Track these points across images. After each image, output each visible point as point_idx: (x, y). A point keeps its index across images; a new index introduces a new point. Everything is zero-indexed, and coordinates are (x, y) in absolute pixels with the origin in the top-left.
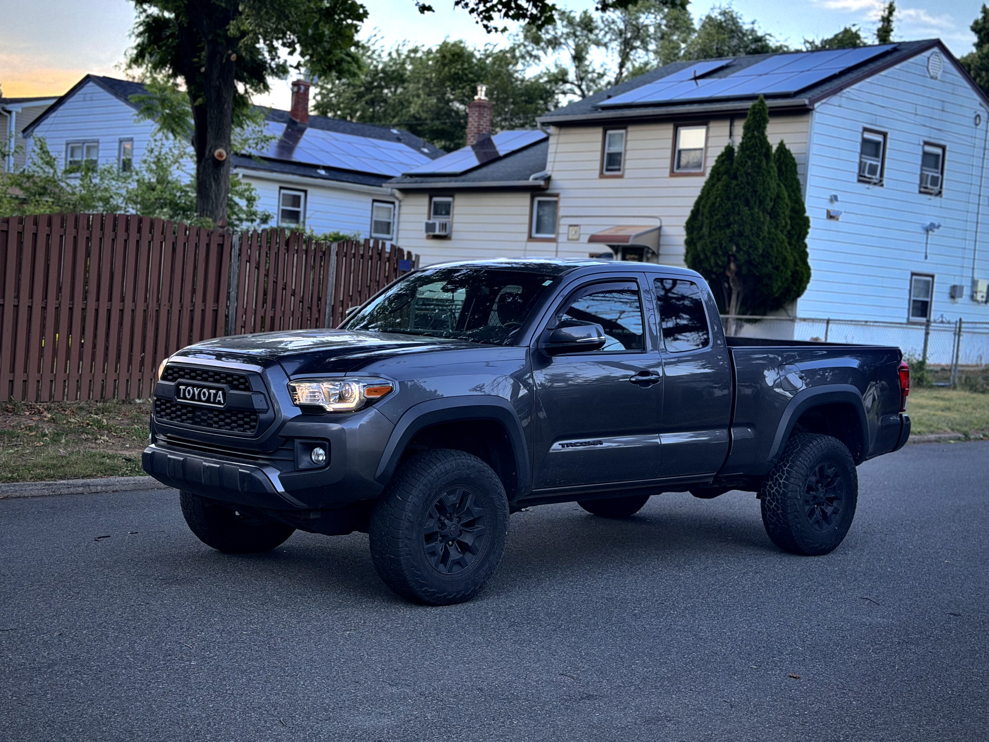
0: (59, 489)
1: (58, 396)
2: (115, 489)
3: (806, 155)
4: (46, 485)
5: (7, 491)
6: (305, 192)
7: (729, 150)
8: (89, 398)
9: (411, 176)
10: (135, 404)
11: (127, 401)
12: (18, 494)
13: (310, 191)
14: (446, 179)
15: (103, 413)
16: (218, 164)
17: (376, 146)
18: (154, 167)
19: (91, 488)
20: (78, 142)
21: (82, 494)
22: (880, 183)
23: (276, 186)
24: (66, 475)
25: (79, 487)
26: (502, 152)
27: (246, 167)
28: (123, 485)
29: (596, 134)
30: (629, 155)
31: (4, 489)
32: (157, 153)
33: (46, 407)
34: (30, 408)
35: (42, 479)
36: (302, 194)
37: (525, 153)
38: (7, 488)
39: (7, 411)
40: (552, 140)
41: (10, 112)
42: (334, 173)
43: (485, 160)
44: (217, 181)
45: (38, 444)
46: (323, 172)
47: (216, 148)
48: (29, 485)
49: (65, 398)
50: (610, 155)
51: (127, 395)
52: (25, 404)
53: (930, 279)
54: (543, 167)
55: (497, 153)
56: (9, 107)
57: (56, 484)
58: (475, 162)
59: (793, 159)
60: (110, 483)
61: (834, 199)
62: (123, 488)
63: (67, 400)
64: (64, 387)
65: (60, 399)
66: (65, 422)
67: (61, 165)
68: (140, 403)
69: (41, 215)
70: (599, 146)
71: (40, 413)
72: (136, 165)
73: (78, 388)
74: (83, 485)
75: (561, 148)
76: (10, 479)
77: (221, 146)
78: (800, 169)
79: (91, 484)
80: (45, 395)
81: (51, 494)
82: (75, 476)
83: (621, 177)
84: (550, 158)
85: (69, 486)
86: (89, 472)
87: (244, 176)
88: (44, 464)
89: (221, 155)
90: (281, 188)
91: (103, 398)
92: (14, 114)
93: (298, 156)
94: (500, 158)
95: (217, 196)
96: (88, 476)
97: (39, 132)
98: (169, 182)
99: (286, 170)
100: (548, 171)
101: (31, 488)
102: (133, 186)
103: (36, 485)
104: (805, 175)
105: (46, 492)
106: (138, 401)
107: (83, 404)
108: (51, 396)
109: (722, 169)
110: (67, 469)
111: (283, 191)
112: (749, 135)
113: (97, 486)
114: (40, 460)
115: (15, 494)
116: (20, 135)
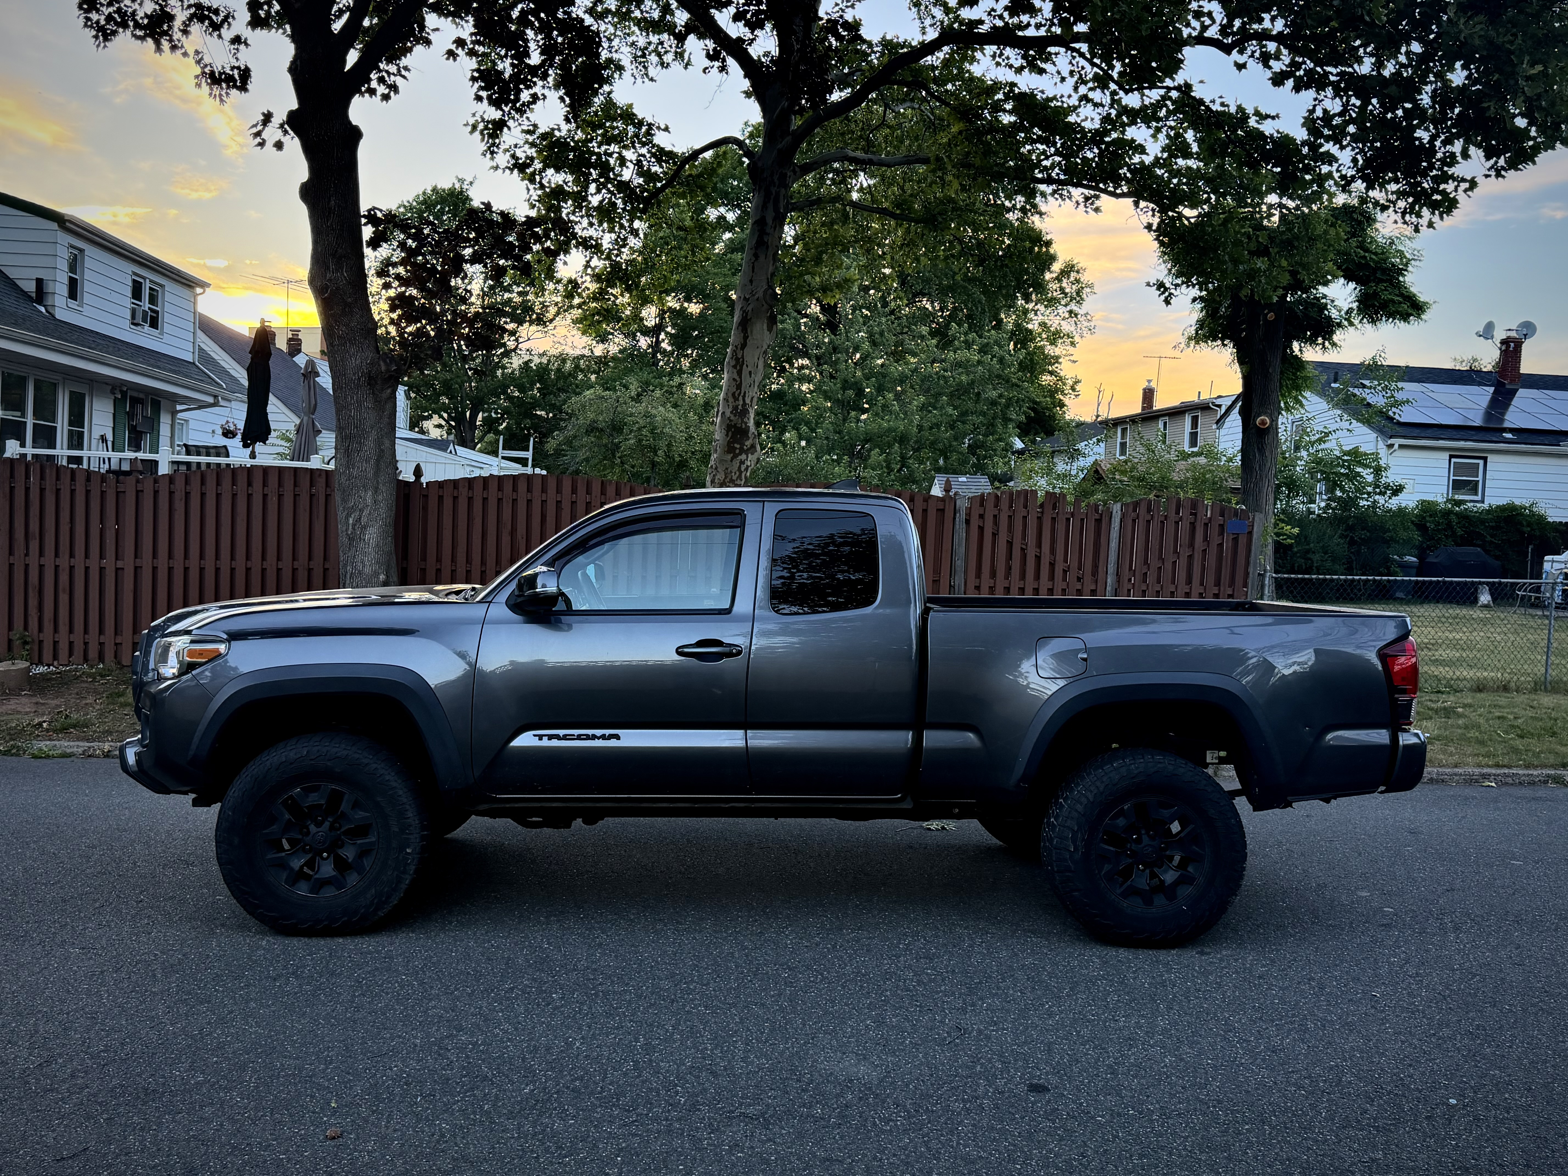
6: (1485, 459)
13: (1491, 458)
16: (1262, 433)
23: (1446, 455)
27: (1404, 437)
36: (1480, 462)
44: (1262, 451)
46: (1509, 436)
47: (1260, 414)
77: (1265, 414)
89: (1263, 422)
90: (1451, 457)
95: (1262, 466)
99: (1458, 436)
111: (1454, 460)
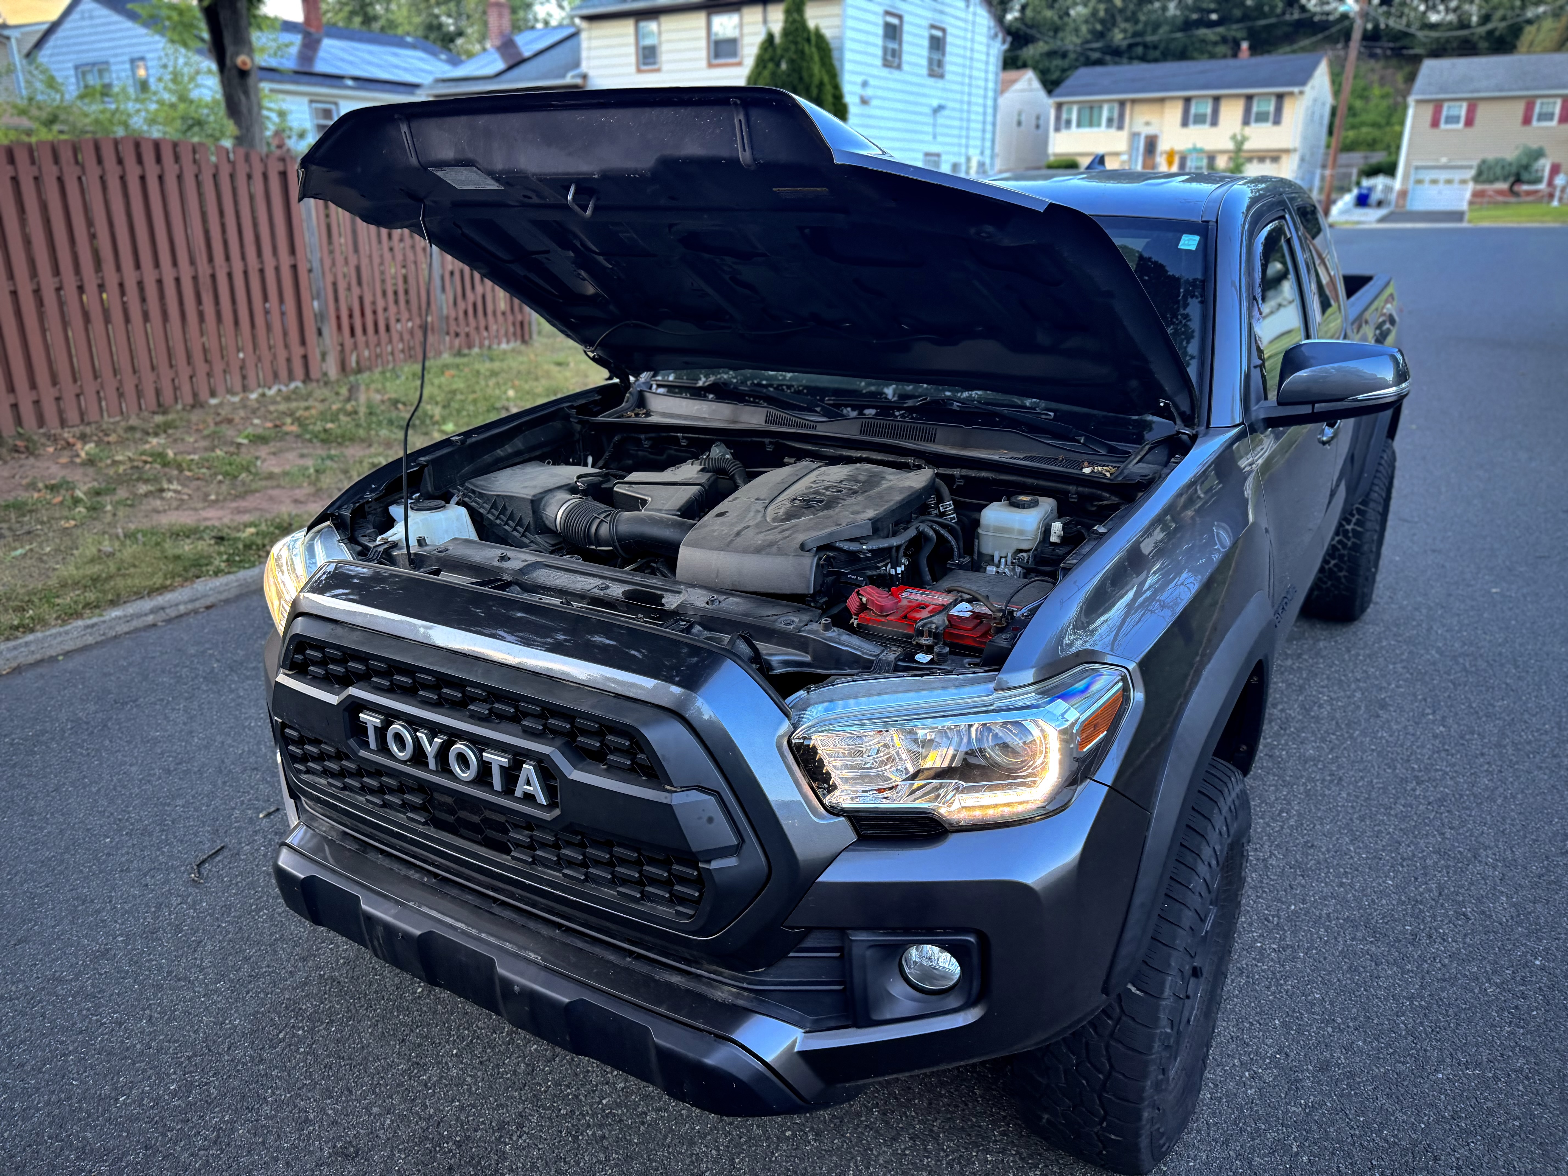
0: (111, 628)
1: (93, 414)
2: (208, 603)
3: (841, 39)
4: (87, 627)
5: (15, 658)
6: (336, 104)
7: (770, 37)
8: (140, 408)
9: (444, 81)
10: (210, 406)
11: (197, 404)
12: (38, 656)
14: (481, 82)
15: (165, 432)
16: (243, 74)
17: (396, 55)
18: (171, 85)
19: (168, 611)
20: (87, 64)
21: (154, 625)
22: (899, 67)
23: (305, 100)
24: (118, 595)
25: (146, 615)
26: (527, 54)
27: (272, 81)
28: (220, 593)
29: (627, 27)
30: (664, 47)
31: (8, 656)
32: (170, 69)
33: (78, 435)
34: (55, 439)
35: (78, 615)
36: (333, 107)
37: (553, 52)
38: (16, 652)
39: (17, 451)
40: (584, 36)
41: (8, 38)
42: (361, 83)
43: (512, 62)
44: (246, 93)
45: (67, 525)
46: (350, 83)
47: (237, 54)
48: (54, 636)
49: (105, 414)
50: (645, 48)
51: (195, 395)
52: (44, 435)
53: (936, 158)
54: (577, 64)
55: (519, 53)
56: (6, 32)
57: (104, 622)
58: (500, 65)
59: (827, 44)
60: (199, 595)
61: (865, 84)
62: (223, 596)
63: (109, 416)
64: (100, 400)
65: (97, 417)
66: (109, 461)
67: (72, 89)
68: (216, 406)
69: (40, 143)
70: (632, 40)
71: (69, 445)
72: (153, 84)
73: (121, 395)
74: (152, 611)
75: (595, 43)
76: (17, 628)
77: (243, 53)
78: (835, 54)
79: (166, 605)
80: (72, 415)
81: (99, 639)
82: (135, 593)
83: (658, 70)
84: (584, 54)
85: (128, 619)
86: (158, 580)
87: (272, 90)
88: (77, 578)
89: (244, 63)
90: (311, 101)
91: (161, 408)
92: (13, 41)
93: (320, 67)
94: (524, 61)
95: (250, 111)
96: (158, 589)
97: (44, 56)
98: (192, 102)
99: (312, 82)
100: (584, 67)
101: (59, 639)
102: (153, 107)
103: (67, 633)
104: (841, 60)
105: (90, 640)
106: (213, 401)
107: (134, 421)
108: (82, 414)
109: (767, 57)
110: (120, 583)
111: (314, 105)
112: (790, 19)
113: (177, 605)
114: (72, 569)
115: (31, 659)
116: (24, 62)
